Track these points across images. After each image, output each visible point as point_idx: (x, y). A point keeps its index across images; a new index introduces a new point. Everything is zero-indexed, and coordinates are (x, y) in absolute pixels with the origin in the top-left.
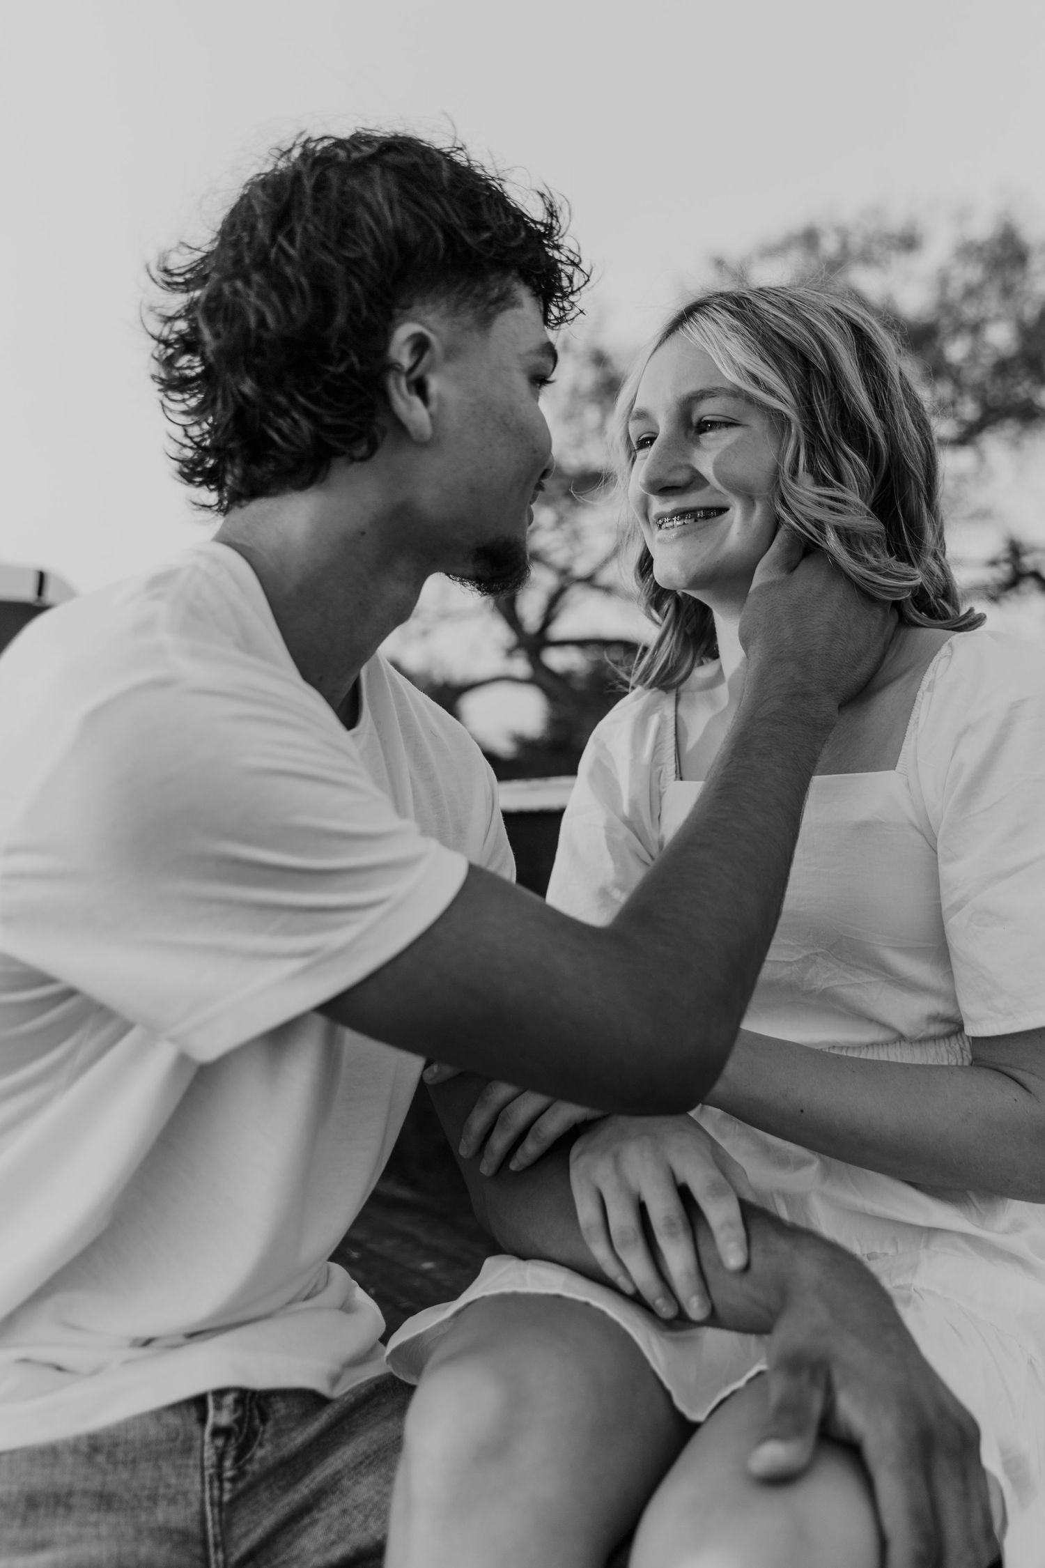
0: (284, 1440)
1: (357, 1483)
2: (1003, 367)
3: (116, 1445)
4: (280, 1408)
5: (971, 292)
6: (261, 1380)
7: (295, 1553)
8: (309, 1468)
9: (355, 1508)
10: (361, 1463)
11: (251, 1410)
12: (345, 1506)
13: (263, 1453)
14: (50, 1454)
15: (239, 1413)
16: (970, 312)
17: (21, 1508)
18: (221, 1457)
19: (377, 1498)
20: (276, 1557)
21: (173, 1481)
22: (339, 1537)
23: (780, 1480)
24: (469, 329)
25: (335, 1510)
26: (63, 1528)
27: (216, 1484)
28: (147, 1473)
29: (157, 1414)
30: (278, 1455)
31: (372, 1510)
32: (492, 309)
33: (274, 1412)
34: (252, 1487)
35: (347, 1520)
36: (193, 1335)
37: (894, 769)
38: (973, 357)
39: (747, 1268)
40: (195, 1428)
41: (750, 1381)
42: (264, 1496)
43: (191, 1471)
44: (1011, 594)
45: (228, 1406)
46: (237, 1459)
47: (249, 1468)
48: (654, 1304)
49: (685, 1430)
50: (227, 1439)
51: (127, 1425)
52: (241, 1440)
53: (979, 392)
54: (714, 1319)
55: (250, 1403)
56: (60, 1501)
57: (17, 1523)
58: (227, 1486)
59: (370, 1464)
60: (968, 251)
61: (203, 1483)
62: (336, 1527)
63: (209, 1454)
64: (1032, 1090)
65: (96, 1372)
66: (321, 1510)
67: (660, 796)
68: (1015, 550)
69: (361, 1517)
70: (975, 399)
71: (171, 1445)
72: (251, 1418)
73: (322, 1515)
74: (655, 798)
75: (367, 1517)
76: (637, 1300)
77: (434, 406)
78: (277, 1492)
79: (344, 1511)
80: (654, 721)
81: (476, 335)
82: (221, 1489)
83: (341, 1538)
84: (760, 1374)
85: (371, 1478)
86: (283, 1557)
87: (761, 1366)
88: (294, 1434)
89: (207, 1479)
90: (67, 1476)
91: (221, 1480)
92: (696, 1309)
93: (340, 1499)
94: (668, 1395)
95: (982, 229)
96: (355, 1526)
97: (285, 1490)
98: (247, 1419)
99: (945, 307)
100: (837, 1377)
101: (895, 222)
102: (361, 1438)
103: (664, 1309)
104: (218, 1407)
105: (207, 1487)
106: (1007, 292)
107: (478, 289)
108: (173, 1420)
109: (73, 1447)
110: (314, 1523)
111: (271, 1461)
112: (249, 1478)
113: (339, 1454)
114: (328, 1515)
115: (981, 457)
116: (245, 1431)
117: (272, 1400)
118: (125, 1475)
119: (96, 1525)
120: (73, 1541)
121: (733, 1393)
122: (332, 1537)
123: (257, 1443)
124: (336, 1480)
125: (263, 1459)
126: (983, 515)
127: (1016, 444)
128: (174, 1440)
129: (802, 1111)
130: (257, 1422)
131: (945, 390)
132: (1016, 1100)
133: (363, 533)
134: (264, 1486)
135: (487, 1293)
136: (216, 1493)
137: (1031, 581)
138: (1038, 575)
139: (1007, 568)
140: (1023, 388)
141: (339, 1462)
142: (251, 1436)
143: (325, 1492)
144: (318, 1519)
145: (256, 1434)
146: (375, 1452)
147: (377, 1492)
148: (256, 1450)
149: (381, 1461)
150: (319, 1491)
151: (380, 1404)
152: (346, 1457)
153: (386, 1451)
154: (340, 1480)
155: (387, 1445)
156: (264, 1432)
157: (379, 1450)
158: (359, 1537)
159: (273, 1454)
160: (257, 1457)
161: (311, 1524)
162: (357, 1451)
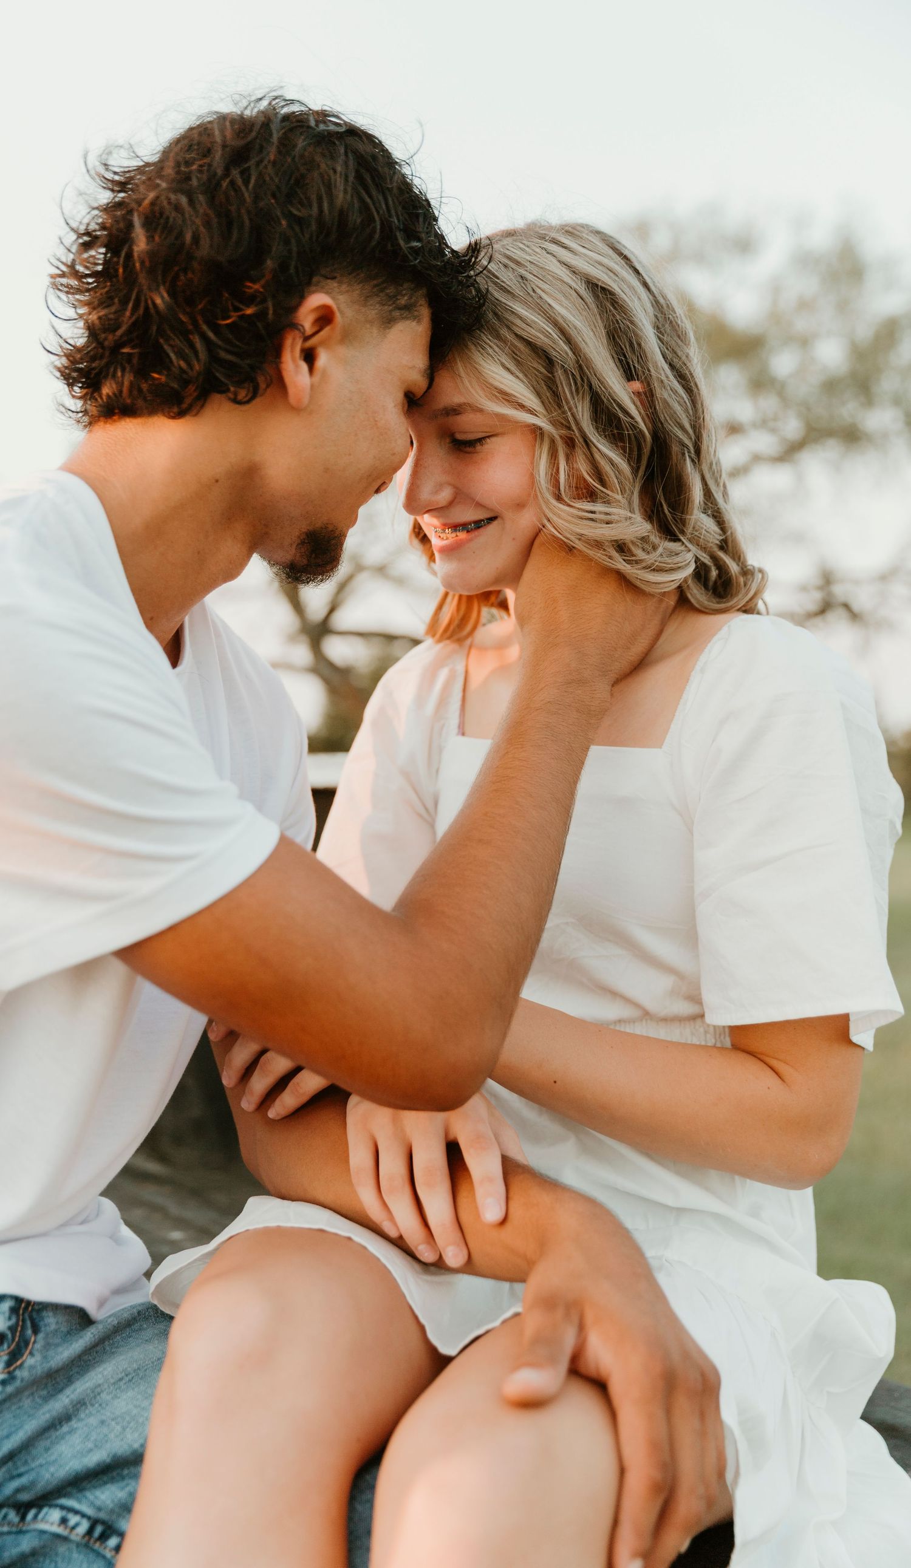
0: (51, 1353)
1: (116, 1397)
2: (831, 386)
4: (51, 1321)
5: (805, 305)
6: (36, 1293)
7: (53, 1458)
8: (70, 1381)
9: (113, 1420)
10: (121, 1379)
11: (24, 1321)
12: (104, 1418)
13: (33, 1363)
15: (14, 1320)
16: (801, 324)
19: (135, 1411)
20: (33, 1459)
22: (96, 1446)
23: (531, 1404)
24: (371, 322)
25: (93, 1421)
30: (46, 1366)
31: (129, 1423)
32: (397, 313)
33: (45, 1326)
34: (18, 1393)
35: (105, 1430)
37: (661, 748)
38: (800, 372)
39: (504, 1222)
41: (504, 1322)
42: (27, 1402)
44: (818, 621)
45: (4, 1313)
46: (8, 1364)
47: (18, 1373)
48: (416, 1249)
49: (439, 1363)
50: (2, 1344)
52: (12, 1347)
53: (805, 409)
54: (470, 1267)
55: (23, 1314)
59: (130, 1381)
60: (804, 260)
62: (94, 1436)
64: (786, 1080)
66: (80, 1420)
67: (441, 750)
68: (827, 579)
69: (119, 1428)
70: (799, 415)
72: (23, 1328)
73: (80, 1425)
74: (433, 751)
75: (124, 1429)
76: (399, 1244)
77: (317, 378)
78: (38, 1400)
79: (103, 1422)
80: (443, 675)
81: (375, 331)
83: (97, 1446)
84: (517, 1315)
85: (130, 1394)
86: (41, 1461)
87: (518, 1308)
88: (60, 1349)
92: (454, 1256)
93: (98, 1411)
94: (422, 1328)
95: (821, 238)
96: (112, 1436)
97: (46, 1399)
98: (19, 1329)
99: (775, 317)
100: (589, 1318)
101: (732, 221)
102: (122, 1357)
103: (426, 1254)
106: (843, 307)
107: (391, 290)
110: (72, 1431)
111: (39, 1371)
112: (18, 1383)
113: (100, 1369)
114: (86, 1425)
116: (17, 1339)
117: (44, 1314)
121: (487, 1332)
122: (90, 1445)
123: (28, 1351)
124: (96, 1392)
125: (32, 1367)
129: (555, 1082)
130: (29, 1332)
131: (769, 403)
132: (769, 1088)
133: (217, 481)
134: (27, 1393)
135: (251, 1228)
137: (841, 612)
138: (846, 606)
139: (817, 596)
140: (849, 410)
141: (100, 1376)
142: (22, 1344)
143: (85, 1404)
144: (76, 1428)
145: (27, 1343)
146: (135, 1371)
147: (136, 1407)
148: (26, 1358)
149: (141, 1379)
150: (79, 1402)
151: (141, 1329)
152: (105, 1373)
153: (146, 1370)
154: (99, 1394)
155: (147, 1365)
156: (35, 1342)
157: (138, 1369)
158: (118, 1445)
159: (41, 1365)
160: (26, 1365)
161: (70, 1432)
162: (118, 1368)
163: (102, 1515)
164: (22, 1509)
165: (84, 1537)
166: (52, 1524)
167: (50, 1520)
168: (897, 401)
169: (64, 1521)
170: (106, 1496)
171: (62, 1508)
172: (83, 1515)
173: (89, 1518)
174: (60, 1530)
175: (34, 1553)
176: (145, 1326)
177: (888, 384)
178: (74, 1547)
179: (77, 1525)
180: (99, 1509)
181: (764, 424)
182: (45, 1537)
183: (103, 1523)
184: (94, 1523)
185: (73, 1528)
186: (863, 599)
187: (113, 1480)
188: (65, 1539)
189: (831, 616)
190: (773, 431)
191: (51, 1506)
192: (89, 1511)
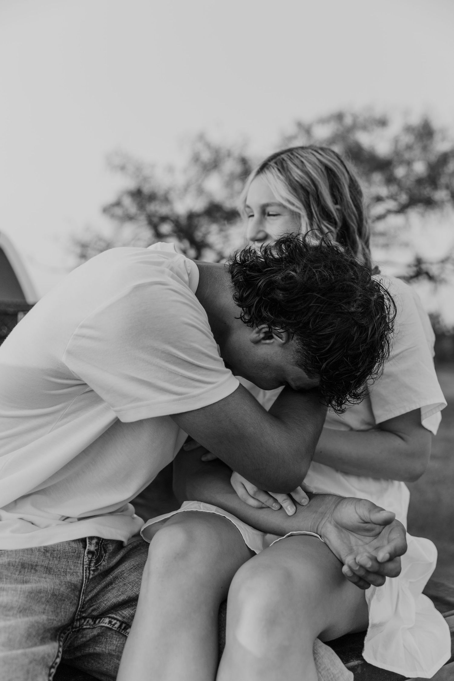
0: (110, 560)
1: (130, 575)
2: (420, 181)
3: (54, 551)
4: (110, 547)
5: (409, 147)
6: (105, 535)
7: (106, 598)
9: (129, 583)
10: (132, 568)
11: (101, 547)
12: (125, 583)
13: (104, 564)
14: (31, 551)
15: (97, 548)
16: (407, 156)
17: (20, 567)
18: (90, 562)
19: (137, 580)
20: (98, 599)
21: (72, 567)
25: (121, 584)
26: (33, 577)
27: (88, 571)
28: (64, 562)
29: (69, 543)
35: (126, 587)
36: (80, 519)
38: (407, 176)
40: (82, 550)
43: (79, 565)
44: (415, 279)
45: (94, 544)
46: (96, 564)
47: (99, 568)
50: (93, 556)
51: (58, 545)
52: (97, 557)
53: (409, 192)
55: (100, 545)
56: (33, 567)
57: (17, 573)
58: (92, 572)
59: (135, 569)
60: (408, 129)
61: (83, 570)
62: (121, 590)
63: (86, 559)
64: (405, 440)
65: (46, 527)
66: (116, 584)
68: (419, 262)
69: (130, 586)
70: (407, 193)
71: (73, 554)
72: (101, 550)
73: (116, 586)
82: (89, 573)
85: (135, 574)
89: (85, 569)
90: (35, 558)
91: (90, 571)
93: (123, 580)
95: (415, 120)
96: (128, 589)
98: (99, 551)
99: (397, 153)
101: (378, 113)
104: (90, 544)
105: (85, 571)
106: (425, 149)
108: (74, 545)
109: (39, 549)
112: (99, 571)
113: (124, 564)
115: (407, 220)
116: (99, 554)
118: (56, 562)
119: (45, 578)
120: (36, 582)
122: (120, 593)
123: (103, 559)
125: (104, 566)
126: (406, 245)
127: (423, 215)
128: (74, 553)
130: (103, 552)
131: (394, 189)
132: (399, 444)
135: (186, 511)
136: (88, 574)
137: (425, 276)
138: (427, 274)
139: (415, 269)
140: (427, 191)
141: (124, 567)
142: (101, 557)
143: (118, 578)
144: (114, 587)
145: (102, 557)
146: (137, 565)
147: (137, 578)
148: (102, 562)
149: (140, 568)
150: (116, 577)
151: (140, 549)
152: (126, 566)
153: (141, 565)
154: (123, 574)
155: (142, 563)
156: (105, 556)
157: (139, 564)
158: (130, 593)
159: (107, 565)
160: (102, 565)
161: (112, 589)
162: (130, 564)
163: (125, 620)
164: (95, 618)
165: (118, 628)
166: (106, 624)
167: (105, 622)
168: (447, 187)
169: (110, 622)
170: (126, 612)
171: (109, 617)
172: (118, 620)
173: (120, 621)
174: (109, 626)
175: (98, 635)
176: (142, 549)
177: (443, 180)
178: (114, 632)
179: (115, 623)
180: (124, 617)
181: (392, 197)
182: (103, 628)
183: (125, 623)
184: (122, 623)
185: (114, 625)
186: (434, 270)
187: (129, 607)
188: (111, 629)
189: (420, 278)
190: (395, 200)
191: (105, 617)
192: (120, 618)
